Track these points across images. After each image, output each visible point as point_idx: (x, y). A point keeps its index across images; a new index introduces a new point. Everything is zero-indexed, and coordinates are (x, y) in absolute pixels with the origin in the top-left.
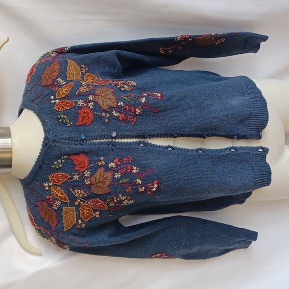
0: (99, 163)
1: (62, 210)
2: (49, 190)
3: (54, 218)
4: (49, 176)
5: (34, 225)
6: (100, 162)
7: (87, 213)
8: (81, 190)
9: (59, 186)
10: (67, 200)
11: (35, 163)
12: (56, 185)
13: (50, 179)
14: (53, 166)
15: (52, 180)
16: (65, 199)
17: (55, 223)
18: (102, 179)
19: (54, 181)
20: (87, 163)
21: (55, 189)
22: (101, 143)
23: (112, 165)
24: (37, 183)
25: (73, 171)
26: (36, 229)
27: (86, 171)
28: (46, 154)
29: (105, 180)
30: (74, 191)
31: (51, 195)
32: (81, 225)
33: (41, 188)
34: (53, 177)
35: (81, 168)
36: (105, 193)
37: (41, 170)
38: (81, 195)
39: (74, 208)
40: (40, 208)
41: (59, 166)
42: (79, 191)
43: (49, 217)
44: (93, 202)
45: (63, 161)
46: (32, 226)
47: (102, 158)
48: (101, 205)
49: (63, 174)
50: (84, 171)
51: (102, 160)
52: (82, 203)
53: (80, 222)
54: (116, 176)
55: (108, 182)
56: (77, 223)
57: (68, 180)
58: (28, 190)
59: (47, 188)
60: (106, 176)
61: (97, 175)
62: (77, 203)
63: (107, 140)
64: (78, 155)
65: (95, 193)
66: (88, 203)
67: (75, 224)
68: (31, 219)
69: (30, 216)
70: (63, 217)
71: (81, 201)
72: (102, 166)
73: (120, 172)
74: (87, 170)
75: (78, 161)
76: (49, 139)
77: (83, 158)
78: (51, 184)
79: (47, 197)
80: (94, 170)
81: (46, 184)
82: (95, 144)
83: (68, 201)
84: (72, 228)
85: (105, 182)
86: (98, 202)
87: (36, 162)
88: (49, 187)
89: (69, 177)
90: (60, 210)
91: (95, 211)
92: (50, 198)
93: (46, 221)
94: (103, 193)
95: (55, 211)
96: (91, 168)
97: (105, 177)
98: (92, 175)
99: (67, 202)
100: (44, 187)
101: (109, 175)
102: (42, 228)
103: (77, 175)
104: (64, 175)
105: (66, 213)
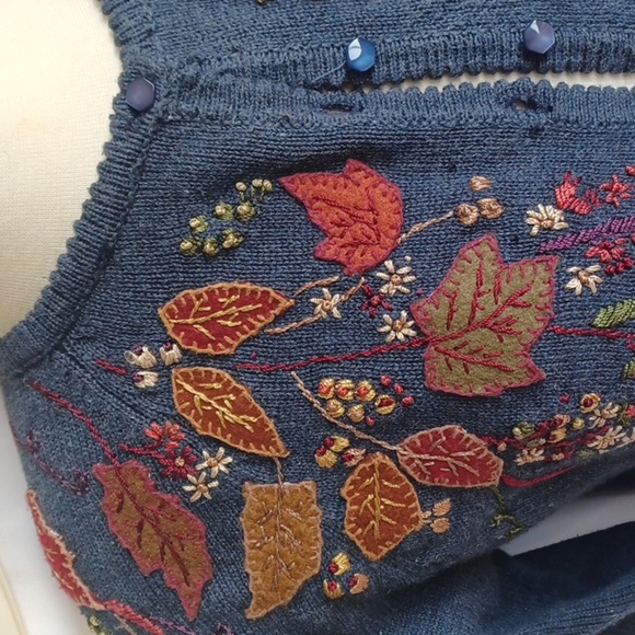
0: (464, 207)
1: (241, 502)
2: (162, 390)
3: (194, 551)
4: (156, 304)
5: (76, 593)
6: (474, 201)
7: (388, 511)
8: (356, 380)
9: (221, 359)
10: (269, 443)
11: (71, 234)
12: (204, 359)
13: (169, 324)
14: (186, 245)
15: (177, 328)
16: (260, 436)
17: (197, 579)
18: (488, 304)
19: (192, 335)
20: (388, 211)
21: (197, 381)
22: (467, 96)
23: (546, 215)
24: (88, 353)
25: (307, 270)
26: (86, 611)
27: (389, 264)
28: (142, 169)
29: (509, 312)
30: (314, 389)
31: (178, 419)
32: (349, 580)
33: (115, 382)
34: (185, 311)
35: (355, 244)
36: (508, 391)
37: (111, 271)
38: (357, 411)
39: (309, 484)
40: (111, 498)
41: (220, 239)
42: (346, 383)
43: (166, 542)
44: (425, 447)
45: (244, 208)
46: (64, 596)
47: (479, 183)
48: (472, 461)
49: (248, 286)
50: (379, 265)
51: (483, 194)
52: (357, 453)
53: (341, 561)
54: (574, 284)
55: (528, 322)
56: (329, 568)
57: (277, 320)
58: (33, 397)
59: (150, 379)
60: (517, 283)
61: (462, 281)
62: (328, 459)
63: (498, 77)
64: (333, 170)
65: (449, 389)
66: (393, 455)
67: (317, 579)
68: (57, 562)
69: (46, 541)
70: (247, 542)
71: (354, 443)
72: (483, 225)
73: (597, 258)
74: (394, 253)
75: (332, 204)
76: (153, 77)
77: (361, 187)
78: (175, 352)
79: (152, 431)
80: (437, 253)
81: (145, 357)
82: (435, 101)
83: (277, 450)
84: (297, 599)
85: (510, 321)
86: (454, 444)
87: (78, 227)
88: (162, 369)
89: (285, 303)
90: (227, 501)
91: (429, 494)
92: (165, 435)
93: (146, 566)
94: (495, 391)
95: (200, 508)
96: (417, 246)
97: (507, 290)
98: (426, 283)
99: (271, 453)
100: (131, 374)
101: (534, 278)
102: (119, 609)
103: (334, 288)
104: (252, 297)
105: (265, 515)
